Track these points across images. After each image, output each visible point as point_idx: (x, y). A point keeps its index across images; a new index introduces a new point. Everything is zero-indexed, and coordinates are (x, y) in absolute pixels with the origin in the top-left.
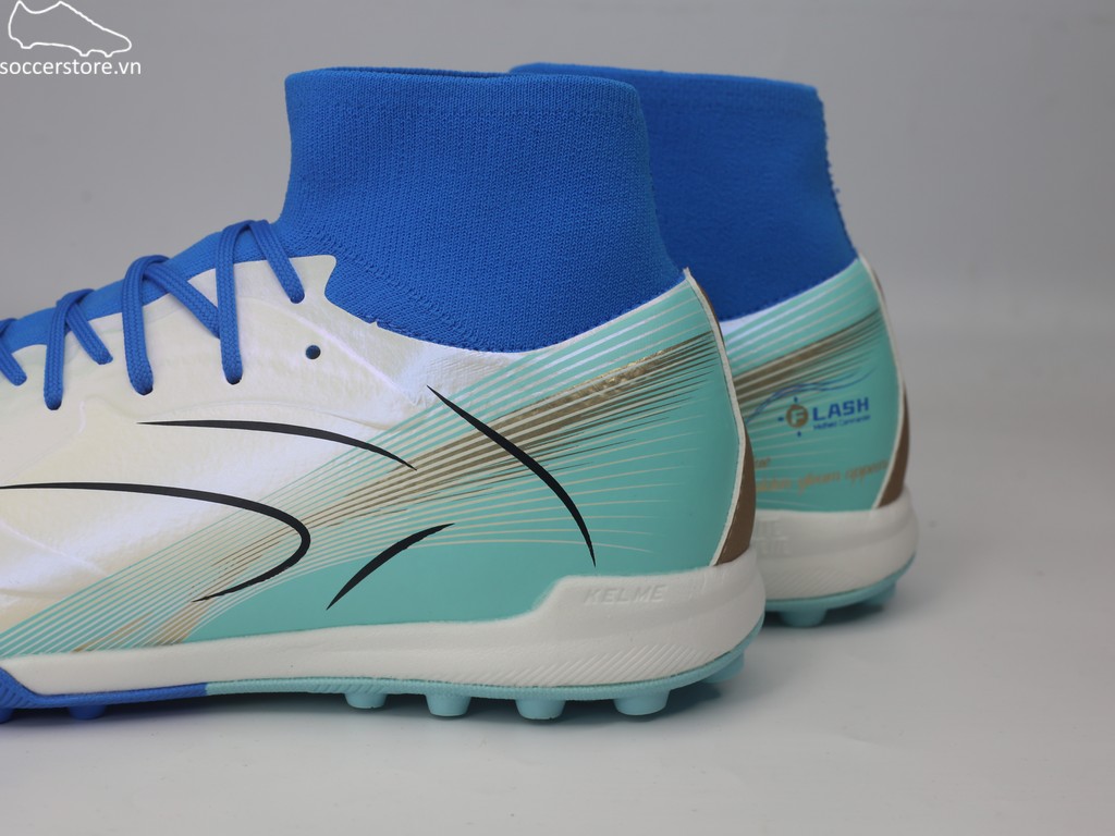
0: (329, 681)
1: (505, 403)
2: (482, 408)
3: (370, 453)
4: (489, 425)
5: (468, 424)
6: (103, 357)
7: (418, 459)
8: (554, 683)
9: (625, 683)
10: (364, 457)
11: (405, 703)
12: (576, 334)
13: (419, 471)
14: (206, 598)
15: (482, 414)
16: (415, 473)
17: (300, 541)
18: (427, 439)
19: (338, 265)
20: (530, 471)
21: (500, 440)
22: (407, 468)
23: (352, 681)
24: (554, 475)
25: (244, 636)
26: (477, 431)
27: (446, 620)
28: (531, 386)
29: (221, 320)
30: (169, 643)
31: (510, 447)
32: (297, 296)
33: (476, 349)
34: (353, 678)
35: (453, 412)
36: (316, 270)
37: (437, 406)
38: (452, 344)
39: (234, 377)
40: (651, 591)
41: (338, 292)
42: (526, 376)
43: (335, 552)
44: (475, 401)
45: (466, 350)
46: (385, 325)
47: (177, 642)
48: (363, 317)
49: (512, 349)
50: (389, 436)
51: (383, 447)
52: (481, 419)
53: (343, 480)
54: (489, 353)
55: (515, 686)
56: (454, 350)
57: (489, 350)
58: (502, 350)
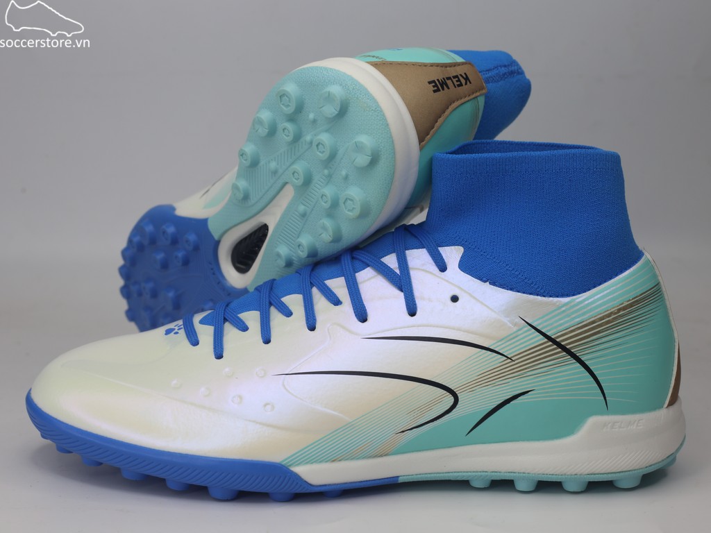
0: (464, 474)
1: (561, 325)
2: (548, 328)
3: (489, 353)
4: (553, 337)
5: (541, 337)
6: (337, 302)
7: (516, 355)
8: (586, 472)
9: (622, 472)
10: (486, 355)
11: (502, 485)
12: (595, 287)
13: (516, 362)
14: (403, 432)
15: (548, 331)
16: (514, 363)
17: (453, 400)
18: (520, 344)
19: (465, 252)
20: (574, 361)
21: (559, 345)
22: (509, 360)
23: (477, 474)
24: (587, 363)
25: (420, 451)
26: (546, 340)
27: (528, 440)
28: (574, 316)
29: (402, 282)
30: (381, 456)
31: (564, 348)
32: (443, 268)
33: (544, 296)
34: (477, 472)
35: (533, 330)
36: (452, 254)
37: (525, 327)
38: (531, 294)
39: (412, 312)
40: (636, 422)
41: (465, 266)
42: (572, 310)
43: (471, 405)
44: (545, 324)
45: (539, 297)
46: (493, 283)
47: (385, 455)
48: (481, 279)
49: (563, 296)
50: (500, 343)
51: (496, 349)
52: (548, 334)
53: (475, 368)
54: (551, 298)
55: (565, 475)
56: (532, 297)
57: (551, 296)
58: (557, 297)
